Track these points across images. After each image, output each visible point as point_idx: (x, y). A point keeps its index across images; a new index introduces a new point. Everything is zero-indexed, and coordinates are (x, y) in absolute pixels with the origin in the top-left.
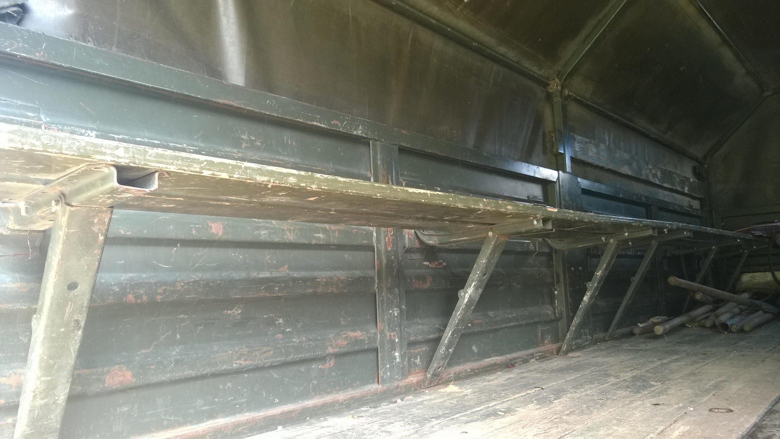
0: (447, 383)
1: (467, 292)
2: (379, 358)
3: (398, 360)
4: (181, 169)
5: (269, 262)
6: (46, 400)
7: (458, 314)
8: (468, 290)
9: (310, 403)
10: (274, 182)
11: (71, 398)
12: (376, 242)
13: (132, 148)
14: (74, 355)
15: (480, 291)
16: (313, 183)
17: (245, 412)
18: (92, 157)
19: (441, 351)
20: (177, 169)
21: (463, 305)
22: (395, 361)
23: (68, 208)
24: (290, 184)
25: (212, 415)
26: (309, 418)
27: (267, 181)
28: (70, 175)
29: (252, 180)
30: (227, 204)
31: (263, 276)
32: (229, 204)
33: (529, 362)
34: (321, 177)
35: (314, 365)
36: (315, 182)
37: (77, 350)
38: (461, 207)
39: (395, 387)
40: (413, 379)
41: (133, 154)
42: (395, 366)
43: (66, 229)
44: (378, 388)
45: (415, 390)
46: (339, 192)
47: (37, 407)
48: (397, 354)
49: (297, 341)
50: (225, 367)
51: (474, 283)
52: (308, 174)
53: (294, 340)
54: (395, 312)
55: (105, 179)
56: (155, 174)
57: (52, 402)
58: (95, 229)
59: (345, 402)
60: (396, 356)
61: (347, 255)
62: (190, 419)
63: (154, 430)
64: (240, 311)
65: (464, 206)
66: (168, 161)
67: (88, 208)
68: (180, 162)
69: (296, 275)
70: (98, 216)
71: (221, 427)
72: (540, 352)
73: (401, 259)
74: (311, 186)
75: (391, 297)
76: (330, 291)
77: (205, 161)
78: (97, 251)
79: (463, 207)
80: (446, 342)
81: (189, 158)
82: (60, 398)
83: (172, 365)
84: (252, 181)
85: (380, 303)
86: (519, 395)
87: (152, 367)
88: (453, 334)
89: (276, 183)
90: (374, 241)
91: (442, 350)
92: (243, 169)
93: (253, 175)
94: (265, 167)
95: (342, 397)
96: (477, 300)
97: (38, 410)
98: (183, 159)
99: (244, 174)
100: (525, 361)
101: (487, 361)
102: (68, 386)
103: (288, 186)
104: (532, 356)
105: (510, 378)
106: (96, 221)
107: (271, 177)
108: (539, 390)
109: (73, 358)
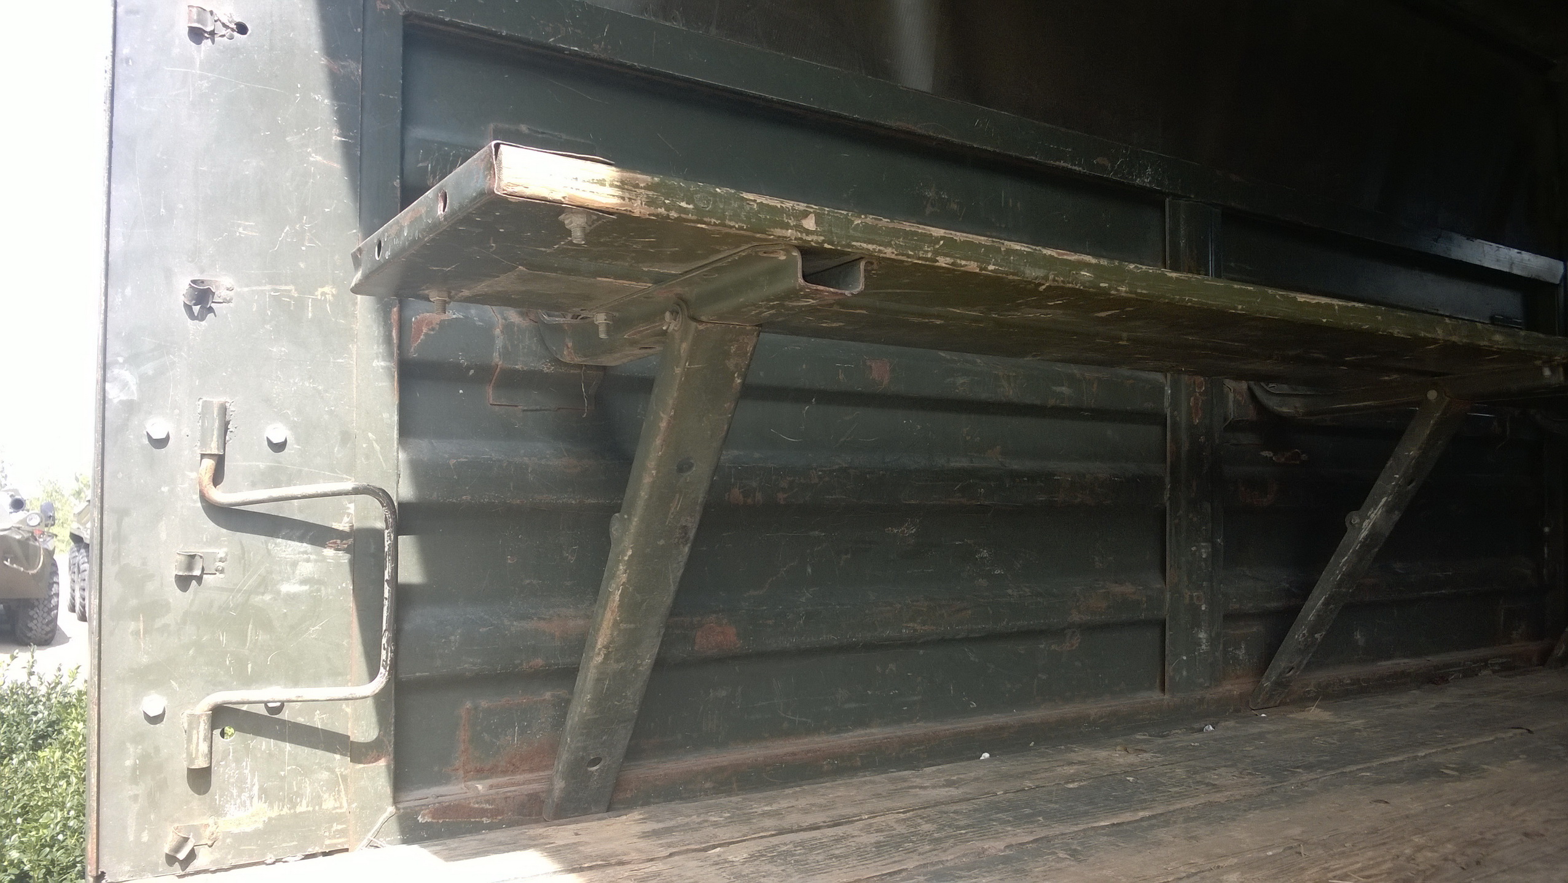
0: (1303, 701)
1: (1369, 518)
2: (1167, 641)
3: (1204, 647)
4: (903, 255)
5: (968, 438)
6: (623, 664)
7: (1342, 562)
8: (1370, 513)
9: (1035, 715)
10: (1054, 280)
11: (659, 664)
12: (1169, 406)
13: (828, 215)
14: (673, 588)
15: (1396, 516)
16: (1122, 282)
17: (918, 721)
18: (768, 231)
19: (1299, 636)
20: (896, 255)
21: (1355, 544)
22: (1199, 650)
23: (694, 324)
24: (1083, 284)
25: (862, 721)
26: (1033, 743)
27: (1043, 278)
28: (714, 266)
29: (1018, 276)
30: (938, 322)
31: (958, 465)
32: (942, 322)
33: (1477, 675)
34: (1135, 270)
35: (1042, 644)
36: (1125, 280)
37: (678, 580)
38: (1399, 335)
39: (1197, 700)
40: (1233, 688)
41: (830, 225)
42: (1198, 658)
43: (687, 364)
44: (1163, 700)
45: (1237, 711)
46: (1167, 301)
47: (608, 674)
48: (1202, 635)
49: (1015, 594)
50: (888, 633)
51: (1384, 500)
52: (1114, 264)
53: (1010, 591)
54: (1203, 550)
55: (778, 271)
56: (860, 262)
57: (631, 668)
58: (731, 364)
59: (1100, 719)
60: (1200, 638)
61: (1110, 431)
62: (825, 722)
63: (766, 735)
64: (915, 530)
65: (1404, 334)
66: (884, 239)
67: (724, 325)
68: (901, 241)
69: (1015, 465)
70: (738, 341)
71: (881, 742)
72: (1501, 657)
73: (1217, 441)
74: (1118, 288)
75: (1195, 519)
76: (1079, 500)
77: (943, 238)
78: (729, 404)
79: (1402, 336)
80: (1311, 617)
81: (915, 233)
82: (644, 663)
83: (802, 622)
84: (1016, 278)
85: (1173, 531)
86: (1480, 740)
87: (770, 622)
88: (1326, 603)
89: (1057, 281)
90: (1167, 404)
91: (1299, 634)
92: (1003, 254)
93: (1019, 265)
94: (1040, 250)
95: (1096, 711)
96: (1387, 534)
97: (610, 680)
98: (907, 234)
99: (1005, 264)
100: (1469, 673)
101: (1386, 666)
102: (658, 642)
103: (1077, 287)
104: (1485, 663)
105: (1444, 705)
106: (733, 349)
107: (1050, 270)
108: (1522, 734)
109: (671, 594)
